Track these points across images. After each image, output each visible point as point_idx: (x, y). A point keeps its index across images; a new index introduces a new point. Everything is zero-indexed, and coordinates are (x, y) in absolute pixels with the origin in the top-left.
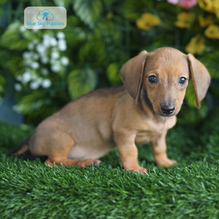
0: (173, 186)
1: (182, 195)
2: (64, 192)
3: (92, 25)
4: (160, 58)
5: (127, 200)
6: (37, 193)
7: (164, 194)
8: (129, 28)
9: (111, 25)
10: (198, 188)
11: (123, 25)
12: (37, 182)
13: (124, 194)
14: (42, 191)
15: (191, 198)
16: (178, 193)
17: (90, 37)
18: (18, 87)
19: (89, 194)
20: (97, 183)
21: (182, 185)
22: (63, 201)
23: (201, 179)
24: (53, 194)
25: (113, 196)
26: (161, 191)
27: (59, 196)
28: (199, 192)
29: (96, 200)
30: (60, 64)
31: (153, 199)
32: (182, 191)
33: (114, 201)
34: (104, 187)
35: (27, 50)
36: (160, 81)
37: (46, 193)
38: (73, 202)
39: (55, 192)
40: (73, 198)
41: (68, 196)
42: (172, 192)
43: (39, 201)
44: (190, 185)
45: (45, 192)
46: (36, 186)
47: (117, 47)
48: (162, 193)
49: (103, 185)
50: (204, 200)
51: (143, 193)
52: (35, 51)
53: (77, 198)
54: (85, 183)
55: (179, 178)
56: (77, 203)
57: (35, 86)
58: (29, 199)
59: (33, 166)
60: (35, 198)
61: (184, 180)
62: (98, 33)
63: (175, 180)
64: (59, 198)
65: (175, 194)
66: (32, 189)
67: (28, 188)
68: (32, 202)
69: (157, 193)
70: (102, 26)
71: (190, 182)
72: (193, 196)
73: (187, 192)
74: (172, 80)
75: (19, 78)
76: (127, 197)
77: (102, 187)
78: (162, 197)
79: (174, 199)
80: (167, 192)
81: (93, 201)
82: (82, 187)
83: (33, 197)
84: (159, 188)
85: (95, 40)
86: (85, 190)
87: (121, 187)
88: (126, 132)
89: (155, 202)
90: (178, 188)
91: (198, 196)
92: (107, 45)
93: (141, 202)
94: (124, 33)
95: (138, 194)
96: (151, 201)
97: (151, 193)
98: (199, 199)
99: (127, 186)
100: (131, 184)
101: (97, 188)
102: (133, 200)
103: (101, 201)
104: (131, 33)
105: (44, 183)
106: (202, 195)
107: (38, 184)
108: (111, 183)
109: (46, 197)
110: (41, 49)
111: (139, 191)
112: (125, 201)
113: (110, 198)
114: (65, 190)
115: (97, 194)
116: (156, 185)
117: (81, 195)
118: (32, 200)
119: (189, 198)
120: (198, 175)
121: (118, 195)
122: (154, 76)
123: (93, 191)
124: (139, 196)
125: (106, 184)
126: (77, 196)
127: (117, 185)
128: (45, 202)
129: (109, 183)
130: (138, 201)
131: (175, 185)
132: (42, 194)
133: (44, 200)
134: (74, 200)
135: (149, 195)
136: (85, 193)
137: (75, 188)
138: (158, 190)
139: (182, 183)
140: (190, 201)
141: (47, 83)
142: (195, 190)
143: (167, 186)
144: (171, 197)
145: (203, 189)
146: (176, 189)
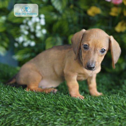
0: (95, 107)
1: (100, 113)
2: (31, 106)
3: (61, 12)
4: (92, 35)
5: (67, 114)
6: (15, 106)
7: (89, 111)
8: (82, 14)
9: (73, 12)
10: (110, 109)
11: (79, 12)
12: (16, 100)
13: (66, 110)
14: (18, 105)
15: (105, 115)
16: (98, 111)
17: (60, 18)
18: (16, 45)
19: (45, 109)
20: (51, 102)
21: (100, 107)
22: (30, 112)
23: (112, 104)
24: (24, 107)
25: (59, 111)
26: (88, 110)
27: (28, 109)
28: (110, 111)
29: (49, 112)
30: (41, 33)
31: (82, 114)
32: (100, 110)
33: (59, 114)
34: (55, 105)
35: (22, 24)
36: (90, 49)
37: (20, 107)
38: (35, 113)
39: (26, 106)
40: (35, 110)
41: (33, 109)
42: (94, 111)
43: (16, 111)
44: (105, 107)
45: (20, 105)
46: (15, 102)
47: (75, 25)
48: (88, 111)
49: (54, 104)
50: (112, 116)
51: (77, 110)
52: (27, 24)
53: (38, 110)
54: (44, 102)
55: (99, 103)
56: (38, 114)
57: (26, 45)
58: (10, 109)
59: (17, 90)
60: (13, 109)
61: (102, 104)
62: (64, 16)
63: (97, 104)
64: (27, 110)
65: (96, 112)
66: (12, 104)
67: (10, 103)
68: (11, 111)
69: (85, 111)
70: (67, 12)
71: (105, 106)
72: (106, 114)
73: (103, 111)
74: (97, 49)
75: (17, 39)
76: (67, 112)
77: (54, 105)
78: (88, 113)
79: (94, 115)
80: (91, 110)
81: (47, 113)
82: (41, 104)
83: (12, 108)
84: (87, 108)
85: (63, 20)
86: (43, 106)
87: (65, 106)
88: (71, 73)
89: (83, 116)
90: (98, 109)
91: (109, 114)
92: (69, 24)
93: (75, 115)
94: (80, 17)
95: (74, 110)
96: (81, 115)
97: (81, 111)
98: (109, 116)
99: (68, 106)
100: (71, 104)
101: (50, 105)
102: (71, 114)
103: (52, 113)
104: (84, 18)
105: (20, 101)
106: (112, 114)
107: (16, 101)
108: (59, 103)
109: (20, 108)
110: (30, 24)
111: (75, 109)
112: (66, 114)
113: (57, 112)
114: (32, 105)
115: (49, 109)
116: (85, 106)
117: (41, 109)
118: (12, 110)
119: (104, 115)
120: (111, 102)
121: (62, 110)
122: (87, 45)
123: (48, 107)
124: (74, 111)
125: (56, 103)
126: (38, 109)
127: (62, 104)
128: (19, 111)
129: (58, 103)
130: (74, 114)
131: (96, 107)
132: (18, 107)
133: (19, 110)
134: (36, 112)
135: (80, 112)
136: (43, 108)
137: (37, 105)
138: (86, 109)
139: (101, 106)
140: (104, 117)
141: (33, 44)
142: (107, 110)
143: (91, 107)
144: (93, 114)
145: (112, 110)
146: (97, 109)
